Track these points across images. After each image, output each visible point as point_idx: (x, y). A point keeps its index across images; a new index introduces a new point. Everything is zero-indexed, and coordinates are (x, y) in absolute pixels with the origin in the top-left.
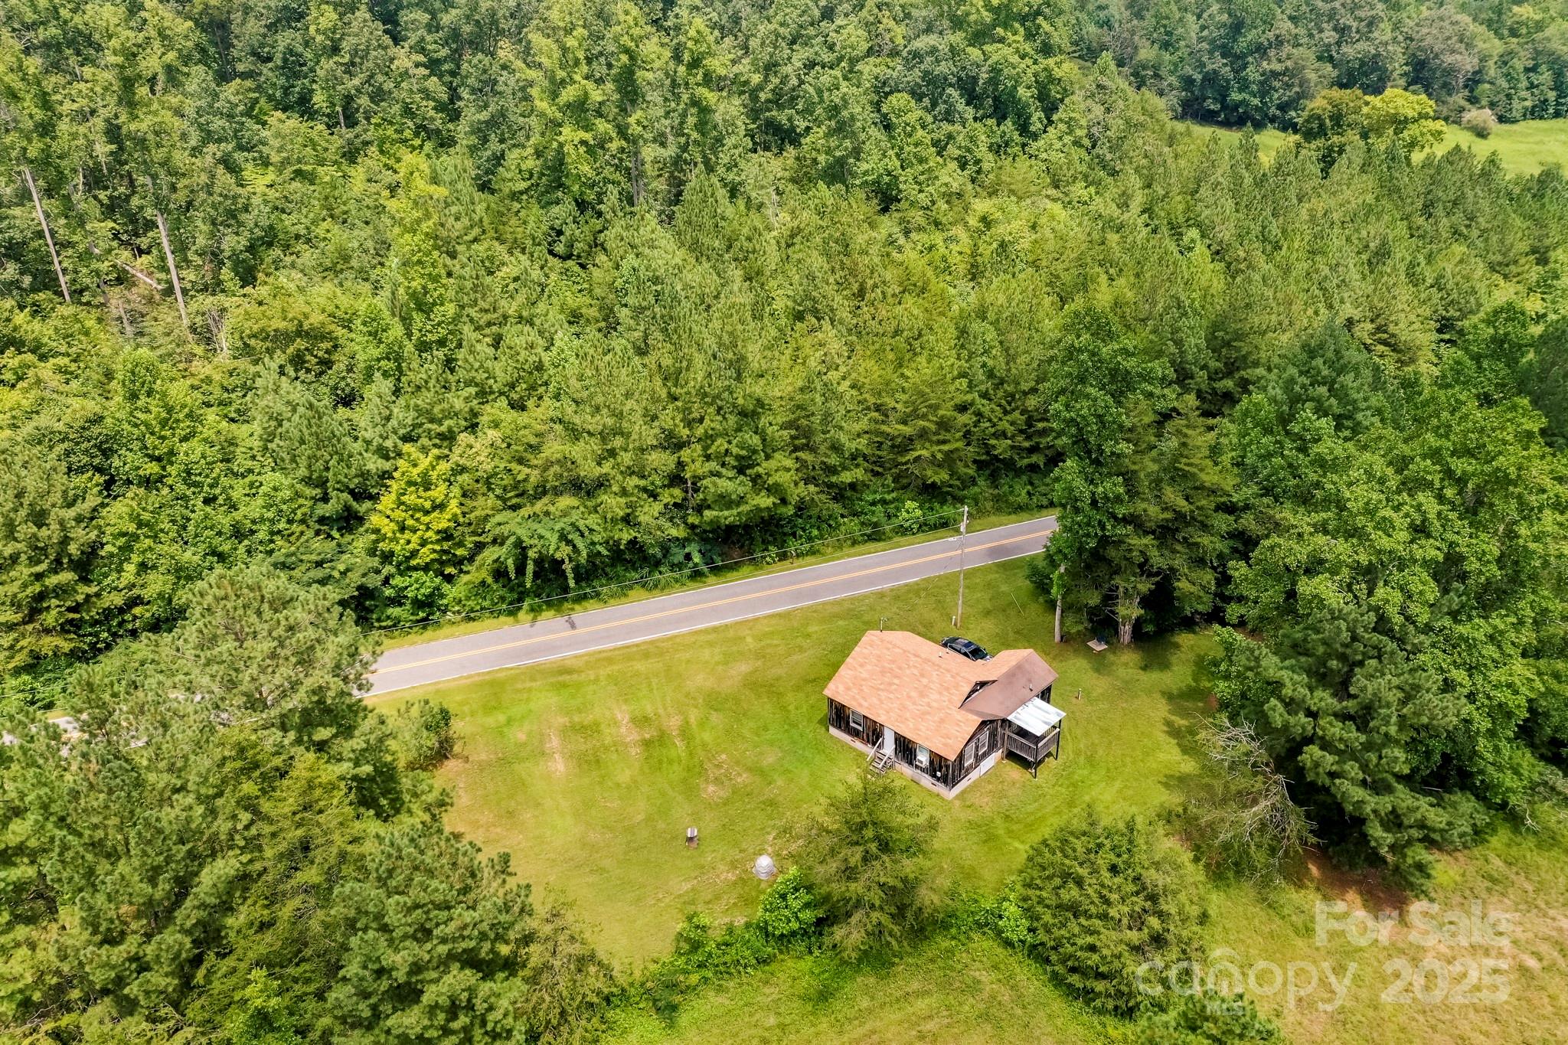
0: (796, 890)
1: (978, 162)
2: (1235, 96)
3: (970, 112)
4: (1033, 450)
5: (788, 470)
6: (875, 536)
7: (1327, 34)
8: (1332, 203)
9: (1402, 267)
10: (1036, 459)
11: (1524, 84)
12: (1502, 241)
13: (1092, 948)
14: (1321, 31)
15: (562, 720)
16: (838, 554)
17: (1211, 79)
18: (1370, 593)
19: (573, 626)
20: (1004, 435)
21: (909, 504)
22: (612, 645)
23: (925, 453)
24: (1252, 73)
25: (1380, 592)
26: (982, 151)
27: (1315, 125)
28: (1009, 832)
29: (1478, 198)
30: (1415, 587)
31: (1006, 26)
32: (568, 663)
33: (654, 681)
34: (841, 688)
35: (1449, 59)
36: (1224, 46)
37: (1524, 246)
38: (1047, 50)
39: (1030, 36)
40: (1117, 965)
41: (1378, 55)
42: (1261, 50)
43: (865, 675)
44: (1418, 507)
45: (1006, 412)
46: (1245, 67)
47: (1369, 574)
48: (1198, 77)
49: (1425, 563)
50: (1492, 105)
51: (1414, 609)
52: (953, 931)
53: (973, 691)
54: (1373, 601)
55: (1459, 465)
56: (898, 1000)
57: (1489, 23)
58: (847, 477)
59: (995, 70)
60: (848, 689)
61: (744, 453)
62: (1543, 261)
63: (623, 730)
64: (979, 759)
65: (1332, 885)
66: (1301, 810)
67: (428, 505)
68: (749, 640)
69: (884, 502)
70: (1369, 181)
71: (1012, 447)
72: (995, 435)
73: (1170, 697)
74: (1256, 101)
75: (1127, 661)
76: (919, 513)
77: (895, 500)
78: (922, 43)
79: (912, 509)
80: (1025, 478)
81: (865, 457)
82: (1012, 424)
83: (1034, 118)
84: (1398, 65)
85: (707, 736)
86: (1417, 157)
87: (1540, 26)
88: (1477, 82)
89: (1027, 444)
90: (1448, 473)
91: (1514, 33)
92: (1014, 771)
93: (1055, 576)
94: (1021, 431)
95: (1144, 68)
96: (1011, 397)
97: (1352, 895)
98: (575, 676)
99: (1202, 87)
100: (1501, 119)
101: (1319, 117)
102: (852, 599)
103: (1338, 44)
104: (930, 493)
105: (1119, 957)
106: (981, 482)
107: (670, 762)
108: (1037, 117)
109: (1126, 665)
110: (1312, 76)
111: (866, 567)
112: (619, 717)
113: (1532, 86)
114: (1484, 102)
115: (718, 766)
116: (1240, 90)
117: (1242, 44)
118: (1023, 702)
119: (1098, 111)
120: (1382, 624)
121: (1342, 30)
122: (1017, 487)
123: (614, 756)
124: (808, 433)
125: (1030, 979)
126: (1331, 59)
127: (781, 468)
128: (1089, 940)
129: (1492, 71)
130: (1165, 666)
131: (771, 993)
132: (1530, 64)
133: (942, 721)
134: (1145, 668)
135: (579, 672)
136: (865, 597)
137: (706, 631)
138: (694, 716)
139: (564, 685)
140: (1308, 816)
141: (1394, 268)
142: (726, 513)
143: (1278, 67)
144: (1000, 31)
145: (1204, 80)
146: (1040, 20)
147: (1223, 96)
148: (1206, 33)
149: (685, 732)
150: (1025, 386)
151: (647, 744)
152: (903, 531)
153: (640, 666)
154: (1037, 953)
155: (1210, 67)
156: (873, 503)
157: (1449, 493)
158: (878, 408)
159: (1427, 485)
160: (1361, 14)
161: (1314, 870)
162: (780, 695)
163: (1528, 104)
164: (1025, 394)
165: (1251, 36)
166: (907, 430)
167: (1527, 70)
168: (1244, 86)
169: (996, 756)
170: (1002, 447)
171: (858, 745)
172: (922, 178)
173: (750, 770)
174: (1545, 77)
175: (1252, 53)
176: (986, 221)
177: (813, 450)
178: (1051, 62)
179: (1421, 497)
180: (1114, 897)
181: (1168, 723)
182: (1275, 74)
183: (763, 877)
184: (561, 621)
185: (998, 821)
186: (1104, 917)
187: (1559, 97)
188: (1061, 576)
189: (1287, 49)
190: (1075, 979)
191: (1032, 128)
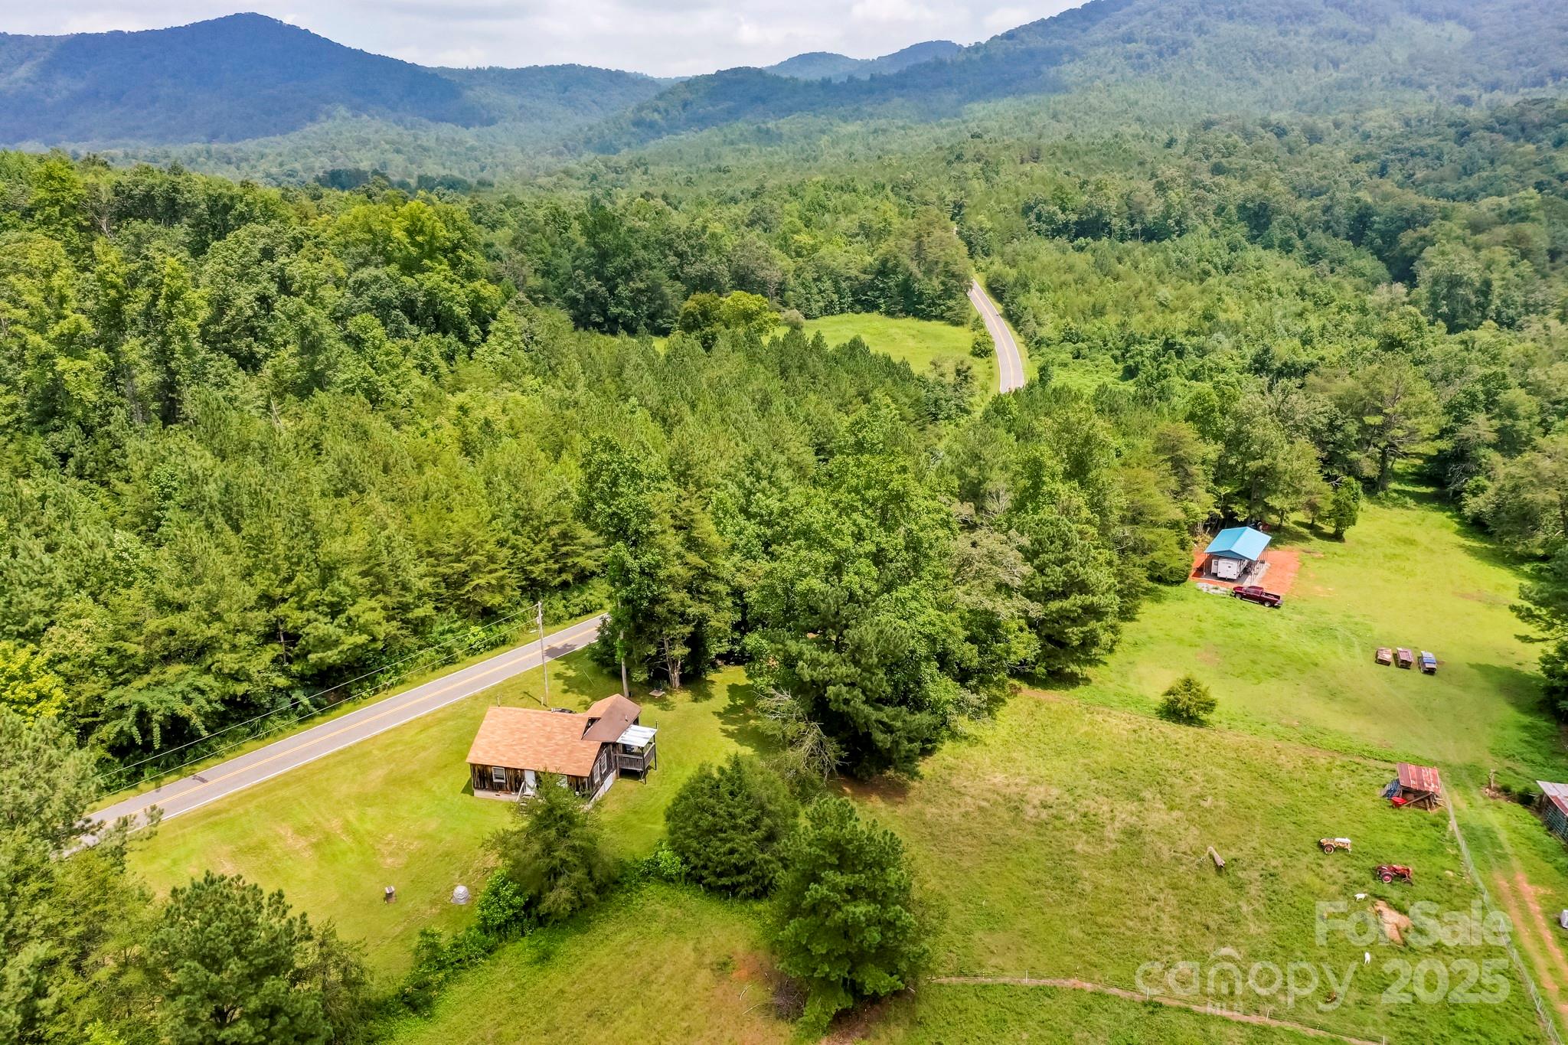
0: (505, 883)
1: (435, 368)
2: (614, 310)
3: (414, 329)
4: (560, 571)
5: (373, 609)
6: (451, 661)
7: (671, 258)
8: (721, 372)
9: (783, 409)
10: (568, 577)
11: (815, 290)
12: (838, 388)
13: (732, 852)
14: (666, 257)
15: (227, 848)
16: (424, 679)
17: (592, 297)
18: (840, 581)
19: (203, 780)
20: (537, 561)
21: (474, 629)
22: (244, 787)
23: (482, 582)
24: (622, 290)
25: (846, 578)
26: (437, 359)
27: (691, 320)
28: (641, 820)
29: (814, 362)
30: (864, 569)
31: (431, 258)
32: (212, 807)
33: (303, 801)
34: (480, 754)
35: (762, 274)
36: (596, 272)
37: (853, 391)
38: (471, 276)
39: (454, 266)
40: (750, 858)
41: (711, 273)
42: (626, 274)
43: (497, 738)
44: (854, 524)
45: (535, 543)
46: (616, 286)
47: (837, 569)
48: (581, 297)
49: (867, 556)
50: (798, 307)
51: (867, 584)
52: (627, 886)
53: (588, 727)
54: (843, 584)
55: (870, 494)
56: (602, 941)
57: (781, 247)
58: (419, 612)
59: (429, 293)
60: (487, 752)
61: (335, 599)
62: (867, 401)
63: (290, 841)
64: (604, 777)
65: (861, 795)
66: (833, 739)
67: (33, 696)
68: (375, 752)
69: (451, 631)
70: (740, 356)
71: (546, 570)
72: (529, 562)
73: (719, 715)
74: (631, 313)
75: (682, 699)
76: (483, 635)
77: (459, 629)
78: (365, 273)
79: (477, 632)
80: (559, 595)
81: (429, 595)
82: (543, 551)
83: (471, 331)
84: (726, 279)
85: (369, 826)
86: (766, 340)
87: (814, 249)
88: (784, 290)
89: (557, 566)
90: (864, 500)
91: (799, 254)
92: (628, 784)
93: (617, 643)
94: (551, 557)
95: (535, 292)
96: (537, 530)
97: (874, 798)
98: (224, 815)
99: (585, 306)
100: (807, 317)
101: (692, 314)
102: (453, 705)
103: (681, 266)
104: (488, 615)
105: (750, 851)
106: (525, 603)
107: (344, 853)
108: (473, 330)
109: (682, 701)
110: (668, 291)
111: (452, 683)
112: (283, 833)
113: (821, 292)
114: (792, 305)
115: (389, 844)
116: (617, 305)
117: (610, 270)
118: (625, 730)
119: (524, 321)
120: (852, 597)
121: (680, 255)
122: (554, 602)
123: (290, 862)
124: (380, 578)
125: (691, 900)
126: (677, 278)
127: (368, 610)
128: (728, 845)
129: (792, 282)
130: (709, 696)
131: (502, 971)
132: (816, 275)
133: (571, 752)
134: (696, 700)
135: (227, 811)
136: (462, 702)
137: (334, 755)
138: (351, 815)
139: (216, 824)
140: (840, 742)
141: (777, 410)
142: (329, 653)
143: (642, 286)
144: (427, 262)
145: (586, 298)
146: (460, 252)
147: (604, 312)
148: (578, 262)
149: (347, 828)
150: (547, 519)
151: (316, 846)
152: (473, 651)
153: (282, 793)
154: (693, 878)
155: (589, 288)
156: (442, 634)
157: (869, 512)
158: (430, 554)
159: (855, 509)
160: (692, 242)
161: (848, 790)
162: (420, 783)
163: (821, 304)
164: (547, 525)
165: (618, 261)
166: (462, 567)
167: (815, 280)
168: (619, 303)
169: (613, 775)
170: (537, 571)
171: (503, 797)
172: (397, 382)
173: (416, 838)
174: (828, 284)
175: (619, 276)
176: (463, 409)
177: (387, 593)
178: (477, 284)
179: (855, 516)
180: (738, 811)
181: (723, 731)
182: (640, 291)
183: (462, 902)
184: (186, 781)
185: (630, 816)
186: (735, 827)
187: (840, 298)
188: (622, 642)
189: (645, 272)
190: (725, 881)
191: (472, 339)
